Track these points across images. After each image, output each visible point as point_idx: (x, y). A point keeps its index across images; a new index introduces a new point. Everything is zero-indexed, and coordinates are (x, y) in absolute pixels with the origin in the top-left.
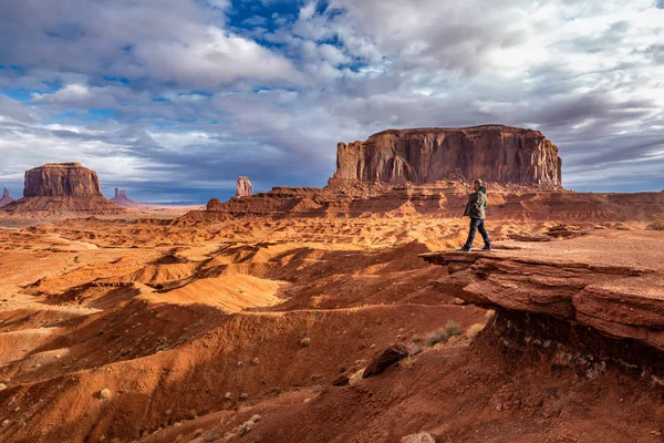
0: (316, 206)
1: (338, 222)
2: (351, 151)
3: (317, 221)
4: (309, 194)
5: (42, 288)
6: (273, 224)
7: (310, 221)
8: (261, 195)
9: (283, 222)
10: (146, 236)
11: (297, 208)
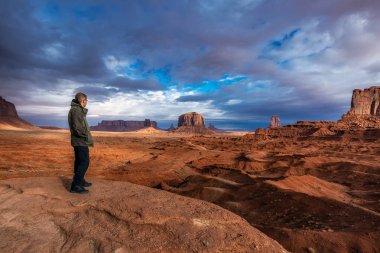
0: (332, 134)
1: (354, 144)
2: (367, 95)
3: (334, 143)
4: (325, 125)
5: (193, 165)
6: (299, 143)
7: (328, 143)
8: (289, 126)
9: (306, 143)
10: (227, 146)
11: (316, 134)
